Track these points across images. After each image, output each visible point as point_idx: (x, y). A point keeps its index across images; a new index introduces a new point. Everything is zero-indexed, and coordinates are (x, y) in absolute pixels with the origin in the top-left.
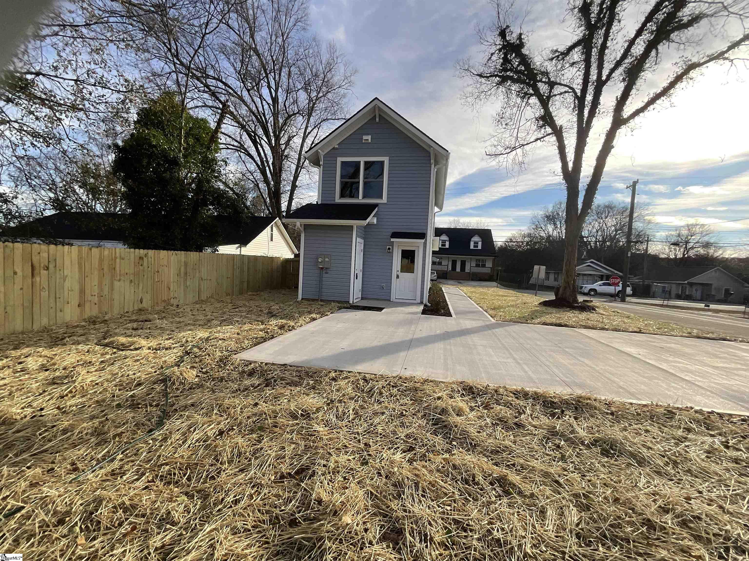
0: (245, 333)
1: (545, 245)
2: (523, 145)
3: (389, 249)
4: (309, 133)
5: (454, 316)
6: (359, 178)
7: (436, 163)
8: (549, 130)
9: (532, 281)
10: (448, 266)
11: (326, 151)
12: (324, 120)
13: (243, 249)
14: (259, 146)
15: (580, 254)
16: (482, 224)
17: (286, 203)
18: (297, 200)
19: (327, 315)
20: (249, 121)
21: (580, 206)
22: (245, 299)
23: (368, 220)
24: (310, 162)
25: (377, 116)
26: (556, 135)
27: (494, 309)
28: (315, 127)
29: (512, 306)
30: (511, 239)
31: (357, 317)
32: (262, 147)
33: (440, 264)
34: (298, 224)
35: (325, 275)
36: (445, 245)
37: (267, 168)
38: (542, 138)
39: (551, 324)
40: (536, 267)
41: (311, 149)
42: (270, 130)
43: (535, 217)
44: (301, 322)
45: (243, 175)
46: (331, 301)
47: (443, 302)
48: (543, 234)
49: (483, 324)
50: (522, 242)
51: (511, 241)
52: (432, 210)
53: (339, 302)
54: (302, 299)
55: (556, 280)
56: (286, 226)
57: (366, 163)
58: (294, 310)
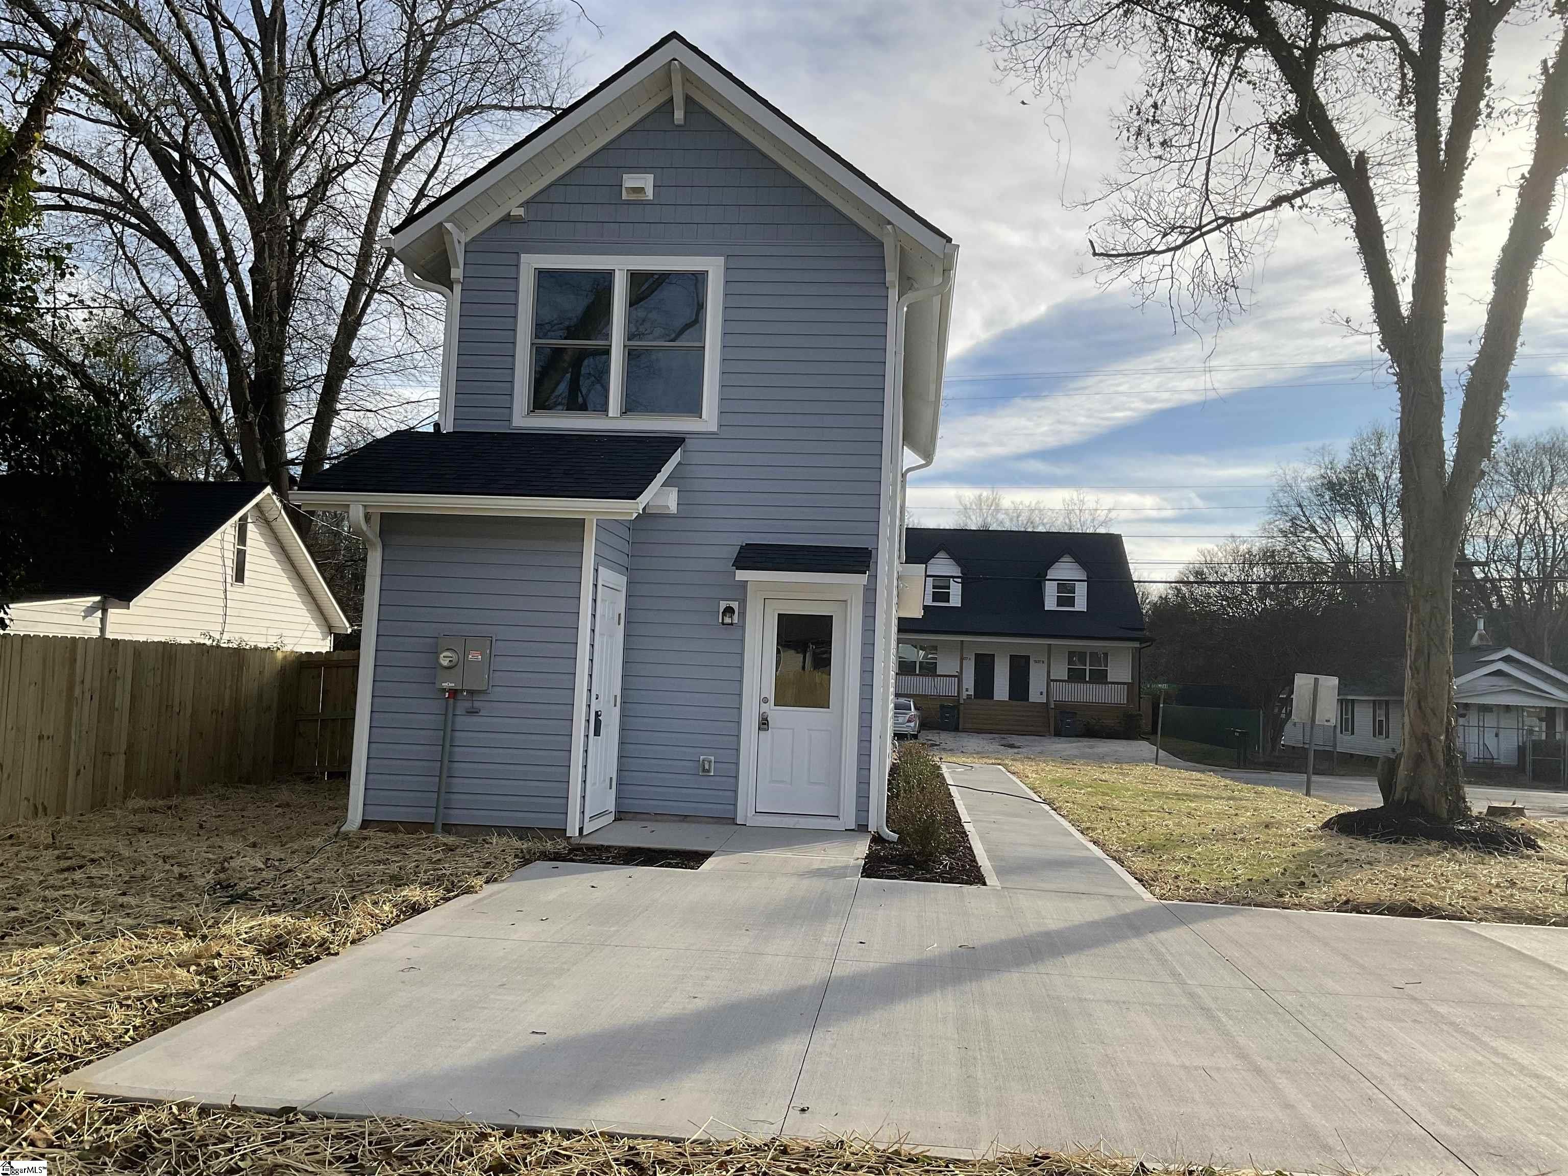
0: (112, 979)
1: (1331, 595)
2: (1229, 220)
3: (729, 611)
4: (408, 156)
5: (992, 879)
6: (608, 336)
7: (907, 282)
8: (1320, 168)
9: (1291, 736)
10: (959, 677)
11: (476, 229)
12: (469, 110)
13: (115, 614)
14: (200, 203)
15: (1464, 627)
16: (1086, 516)
17: (306, 431)
18: (350, 416)
19: (469, 890)
20: (162, 103)
21: (1450, 448)
22: (116, 831)
23: (645, 498)
24: (411, 267)
25: (679, 101)
26: (1344, 187)
27: (1149, 849)
28: (430, 136)
29: (1220, 836)
30: (1198, 573)
31: (597, 894)
32: (211, 204)
33: (929, 669)
34: (357, 513)
35: (463, 721)
36: (946, 597)
37: (230, 289)
38: (1297, 194)
39: (1375, 908)
40: (1303, 682)
41: (411, 219)
42: (249, 141)
43: (1287, 487)
44: (358, 920)
45: (129, 314)
46: (487, 829)
47: (947, 823)
48: (1319, 552)
49: (1111, 913)
50: (1243, 583)
51: (1200, 579)
52: (895, 459)
53: (521, 832)
54: (365, 824)
55: (1380, 729)
56: (300, 521)
57: (636, 278)
58: (328, 874)
